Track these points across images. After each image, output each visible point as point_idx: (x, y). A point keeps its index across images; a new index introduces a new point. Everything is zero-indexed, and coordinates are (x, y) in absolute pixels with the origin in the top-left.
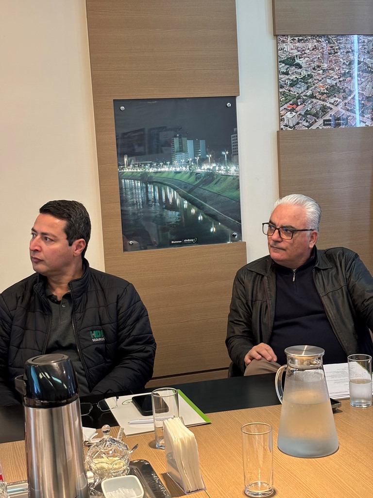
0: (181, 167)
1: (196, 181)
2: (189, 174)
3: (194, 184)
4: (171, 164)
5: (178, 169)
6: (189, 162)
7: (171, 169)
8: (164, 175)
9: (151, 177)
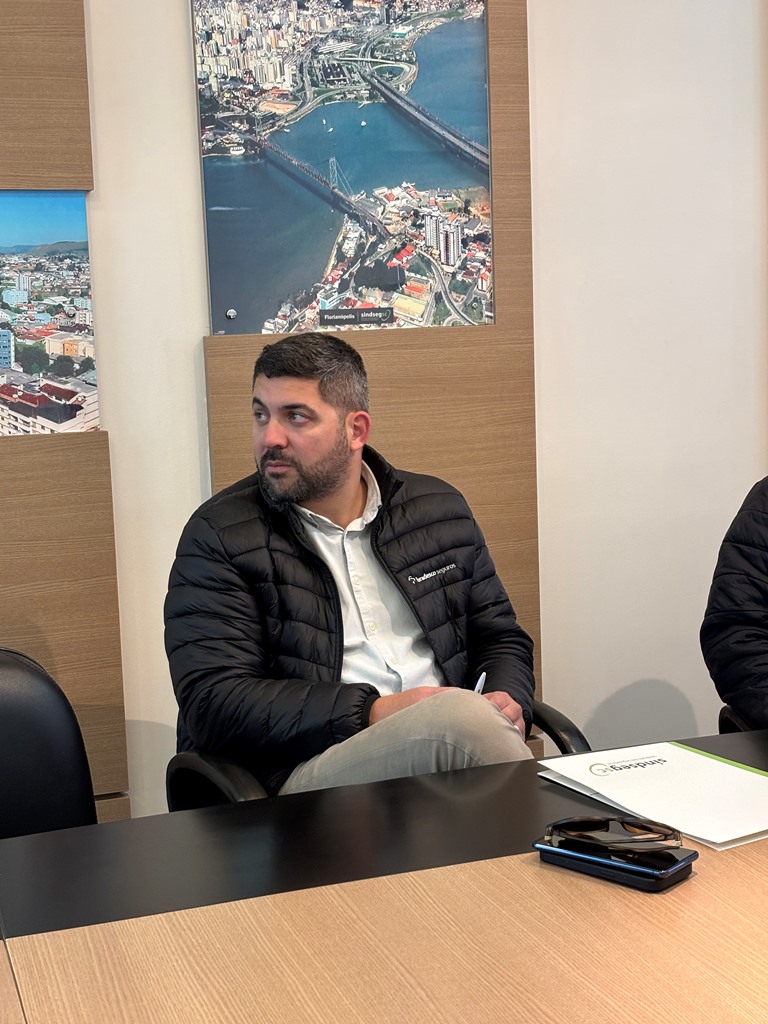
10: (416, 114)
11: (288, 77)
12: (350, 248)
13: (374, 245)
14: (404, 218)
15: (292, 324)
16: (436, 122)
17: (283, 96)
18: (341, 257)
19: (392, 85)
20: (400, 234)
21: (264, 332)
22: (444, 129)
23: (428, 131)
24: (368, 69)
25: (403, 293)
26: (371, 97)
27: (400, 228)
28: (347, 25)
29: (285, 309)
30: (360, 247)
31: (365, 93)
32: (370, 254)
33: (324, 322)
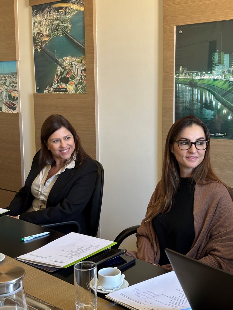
0: (218, 76)
1: (229, 87)
2: (224, 81)
3: (227, 90)
4: (211, 73)
5: (216, 78)
6: (224, 72)
7: (210, 77)
8: (205, 82)
9: (196, 83)
10: (71, 37)
11: (48, 31)
12: (59, 72)
13: (63, 72)
14: (69, 65)
15: (49, 91)
16: (75, 39)
17: (47, 36)
18: (57, 75)
19: (66, 30)
20: (68, 69)
21: (44, 93)
22: (77, 41)
23: (73, 41)
24: (62, 27)
25: (69, 84)
26: (63, 34)
27: (68, 67)
28: (58, 17)
29: (48, 88)
30: (61, 72)
31: (61, 33)
32: (62, 74)
33: (55, 91)
